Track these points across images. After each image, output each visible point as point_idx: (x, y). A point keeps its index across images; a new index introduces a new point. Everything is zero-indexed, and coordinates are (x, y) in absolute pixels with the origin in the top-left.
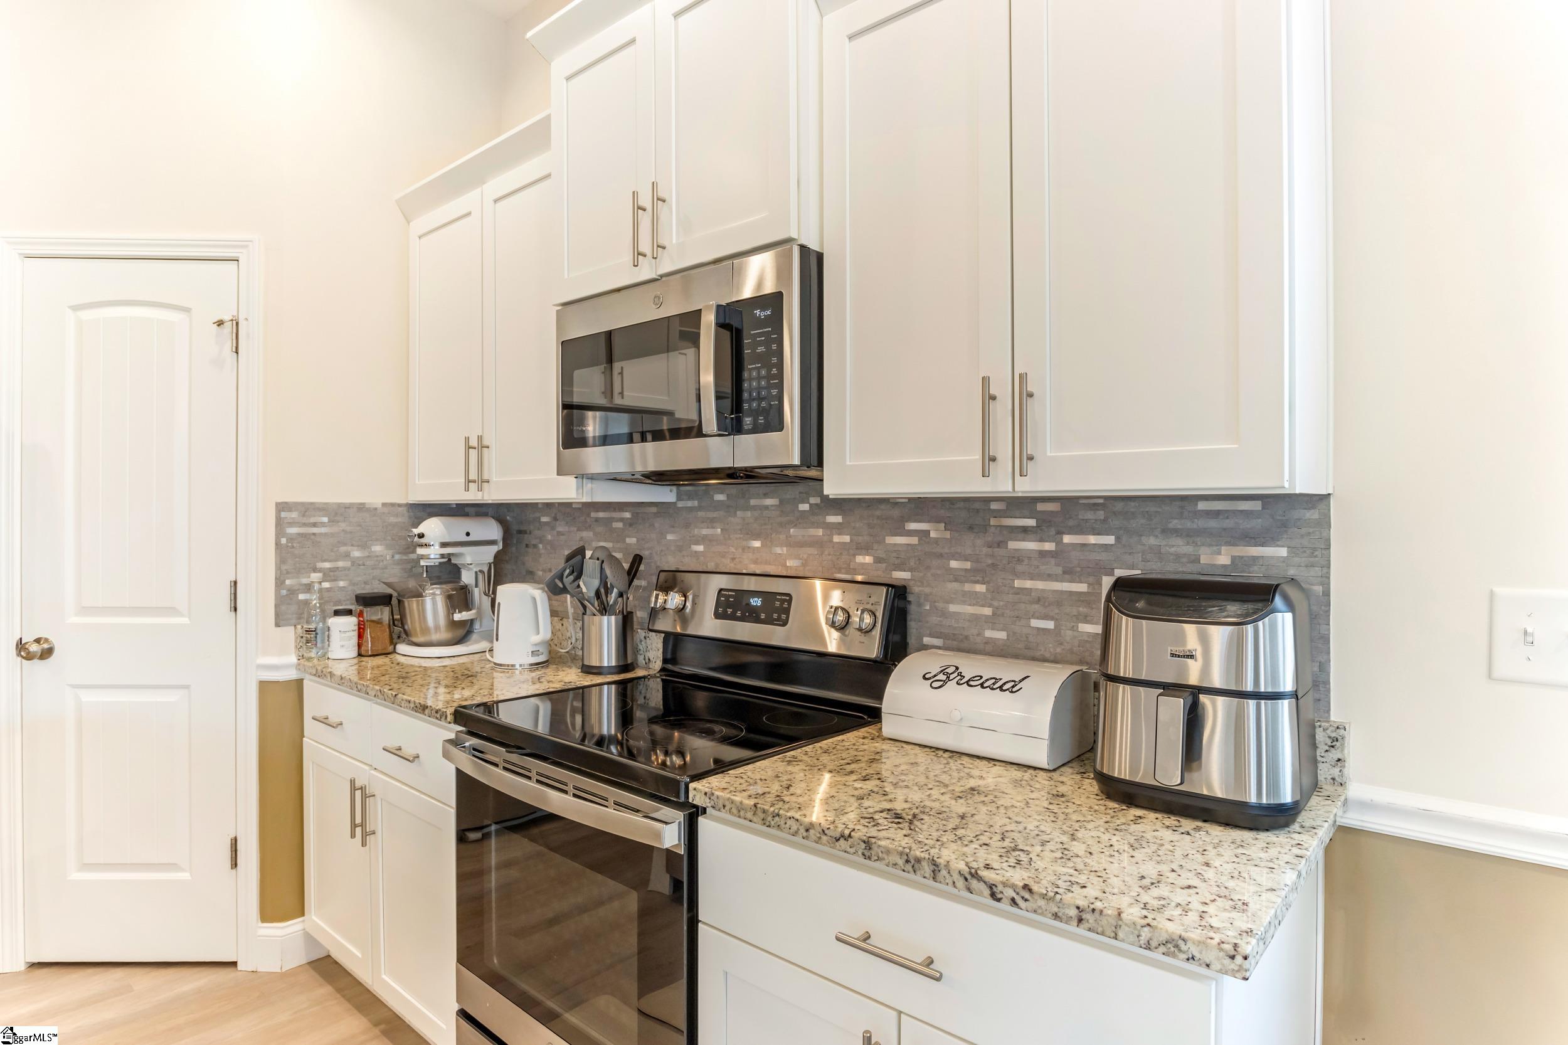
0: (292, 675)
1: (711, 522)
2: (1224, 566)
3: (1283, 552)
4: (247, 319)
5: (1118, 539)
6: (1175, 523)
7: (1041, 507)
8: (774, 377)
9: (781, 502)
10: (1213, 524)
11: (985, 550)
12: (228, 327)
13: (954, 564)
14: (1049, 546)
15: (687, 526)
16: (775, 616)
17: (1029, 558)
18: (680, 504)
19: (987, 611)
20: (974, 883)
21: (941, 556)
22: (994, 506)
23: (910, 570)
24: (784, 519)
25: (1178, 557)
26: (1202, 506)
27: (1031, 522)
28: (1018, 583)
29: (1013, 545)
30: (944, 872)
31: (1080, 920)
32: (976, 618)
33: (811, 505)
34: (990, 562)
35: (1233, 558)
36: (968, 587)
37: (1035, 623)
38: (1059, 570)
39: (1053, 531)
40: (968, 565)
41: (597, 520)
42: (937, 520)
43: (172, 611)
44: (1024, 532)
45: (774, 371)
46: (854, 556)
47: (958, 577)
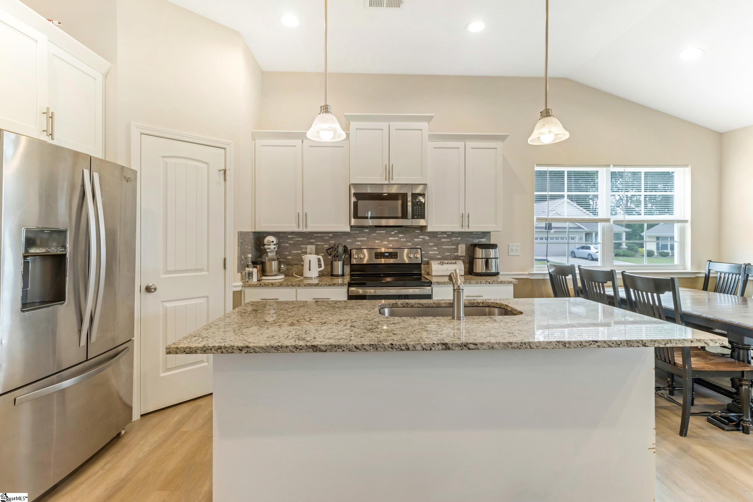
0: (239, 289)
1: (364, 237)
2: (477, 242)
3: (484, 240)
4: (229, 170)
5: (461, 238)
6: (470, 236)
7: (448, 233)
8: (422, 209)
9: (386, 232)
10: (475, 236)
11: (437, 241)
12: (222, 172)
13: (430, 244)
14: (449, 240)
15: (355, 237)
16: (393, 257)
17: (445, 242)
18: (352, 232)
19: (437, 252)
21: (427, 242)
22: (438, 233)
23: (420, 246)
24: (387, 236)
25: (471, 241)
26: (474, 233)
27: (446, 236)
28: (444, 247)
29: (442, 240)
31: (500, 283)
32: (434, 254)
33: (395, 233)
34: (438, 243)
35: (478, 241)
36: (433, 248)
37: (446, 254)
38: (451, 244)
39: (450, 238)
40: (433, 244)
42: (427, 236)
43: (202, 270)
44: (444, 238)
45: (423, 208)
46: (407, 243)
47: (432, 246)
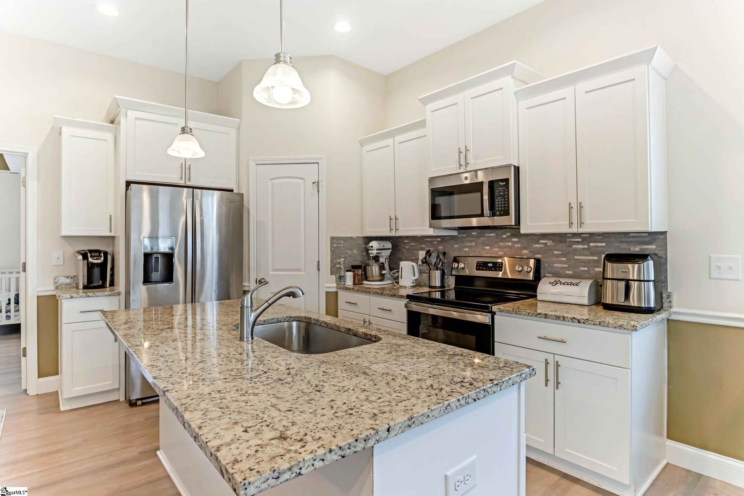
0: (334, 290)
1: (471, 241)
2: (638, 251)
3: (654, 247)
4: (321, 181)
5: (606, 244)
6: (623, 240)
7: (583, 235)
8: (506, 201)
9: (496, 235)
10: (634, 239)
11: (566, 248)
12: (316, 184)
13: (555, 252)
14: (586, 247)
15: (462, 242)
16: (497, 269)
17: (579, 250)
18: (459, 236)
19: (566, 266)
20: (574, 320)
21: (551, 250)
22: (568, 235)
23: (541, 254)
24: (497, 240)
25: (624, 249)
26: (631, 235)
27: (580, 240)
28: (576, 257)
29: (574, 246)
30: (566, 319)
31: (600, 324)
32: (563, 268)
33: (507, 236)
34: (567, 251)
35: (640, 249)
36: (560, 259)
37: (581, 269)
38: (589, 253)
39: (587, 242)
40: (560, 252)
41: (427, 241)
42: (550, 240)
43: (299, 270)
44: (578, 243)
45: (506, 199)
46: (522, 250)
47: (557, 256)
